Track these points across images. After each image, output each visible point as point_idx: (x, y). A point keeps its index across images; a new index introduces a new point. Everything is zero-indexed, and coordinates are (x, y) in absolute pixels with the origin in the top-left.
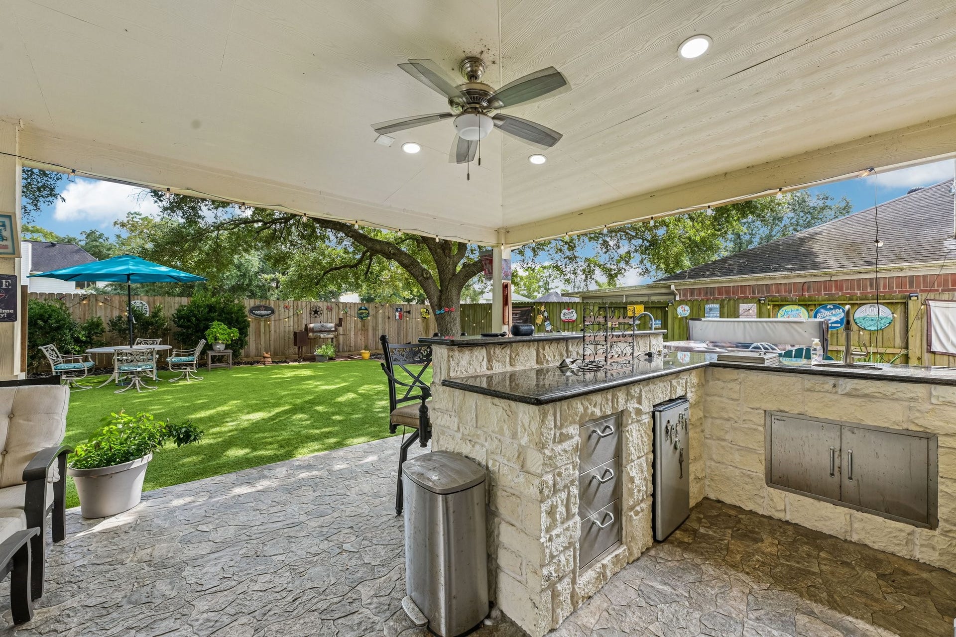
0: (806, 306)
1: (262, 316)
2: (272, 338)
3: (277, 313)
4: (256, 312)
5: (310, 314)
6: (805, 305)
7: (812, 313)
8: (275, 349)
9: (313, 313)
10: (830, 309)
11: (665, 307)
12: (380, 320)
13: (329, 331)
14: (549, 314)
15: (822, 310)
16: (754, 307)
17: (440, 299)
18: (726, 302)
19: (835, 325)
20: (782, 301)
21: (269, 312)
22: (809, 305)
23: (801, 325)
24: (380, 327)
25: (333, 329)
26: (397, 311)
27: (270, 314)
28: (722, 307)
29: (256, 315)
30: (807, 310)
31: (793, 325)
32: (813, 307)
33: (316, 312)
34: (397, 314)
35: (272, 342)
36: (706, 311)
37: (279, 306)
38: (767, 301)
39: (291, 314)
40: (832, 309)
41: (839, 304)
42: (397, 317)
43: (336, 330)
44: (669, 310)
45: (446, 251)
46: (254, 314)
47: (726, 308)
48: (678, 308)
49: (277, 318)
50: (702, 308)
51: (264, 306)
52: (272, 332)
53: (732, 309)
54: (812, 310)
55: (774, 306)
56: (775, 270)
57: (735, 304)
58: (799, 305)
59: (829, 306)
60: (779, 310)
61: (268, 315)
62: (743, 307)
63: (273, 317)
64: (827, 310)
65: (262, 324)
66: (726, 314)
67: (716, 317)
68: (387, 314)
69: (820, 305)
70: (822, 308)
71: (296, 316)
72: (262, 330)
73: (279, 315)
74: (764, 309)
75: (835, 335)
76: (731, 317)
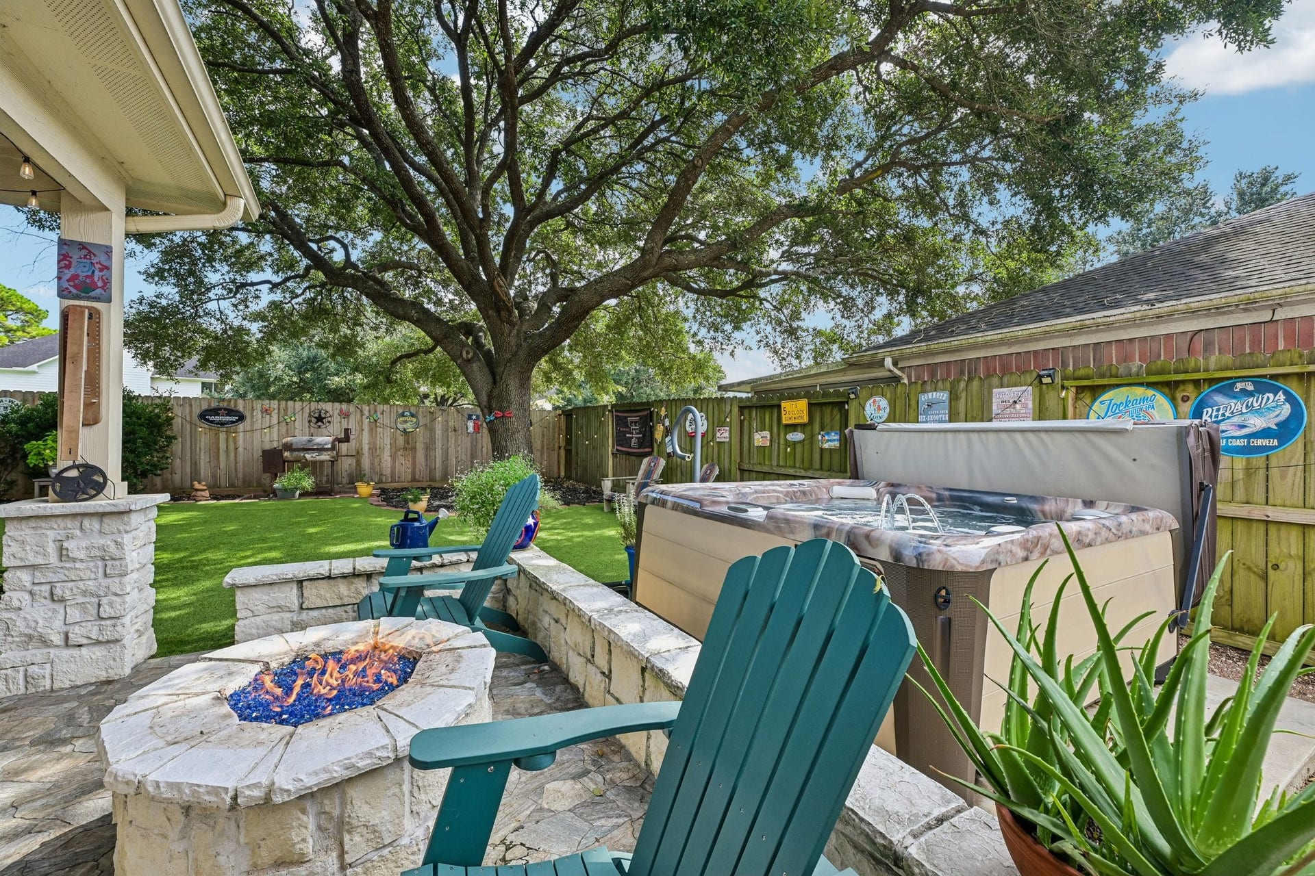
0: (1169, 387)
1: (222, 424)
2: (241, 458)
3: (248, 420)
4: (212, 418)
5: (310, 421)
6: (1167, 384)
7: (1187, 408)
8: (244, 475)
9: (314, 420)
10: (1244, 392)
11: (843, 403)
12: (439, 433)
13: (321, 450)
14: (671, 421)
15: (1219, 399)
16: (1027, 395)
17: (490, 396)
18: (962, 385)
19: (1260, 442)
20: (1103, 376)
21: (234, 419)
22: (1178, 383)
23: (1119, 439)
24: (439, 444)
25: (329, 446)
26: (470, 418)
27: (237, 421)
28: (954, 397)
29: (212, 422)
30: (1173, 400)
31: (1095, 438)
32: (1190, 390)
33: (320, 419)
34: (471, 424)
35: (240, 466)
36: (921, 409)
37: (253, 409)
38: (1058, 380)
39: (275, 420)
40: (1251, 394)
41: (1274, 377)
42: (471, 430)
43: (333, 448)
44: (852, 408)
45: (503, 313)
46: (208, 420)
47: (963, 401)
48: (868, 404)
49: (248, 428)
50: (913, 403)
51: (225, 409)
52: (241, 450)
53: (977, 403)
54: (1185, 399)
55: (1080, 389)
56: (1116, 305)
57: (981, 387)
58: (1150, 385)
59: (1239, 386)
60: (1094, 400)
61: (232, 422)
62: (1001, 395)
63: (241, 427)
64: (1234, 396)
65: (222, 436)
66: (962, 416)
67: (940, 421)
68: (451, 424)
69: (1212, 381)
70: (1218, 391)
71: (284, 423)
72: (222, 446)
73: (253, 423)
74: (1052, 399)
75: (1262, 472)
76: (973, 420)
